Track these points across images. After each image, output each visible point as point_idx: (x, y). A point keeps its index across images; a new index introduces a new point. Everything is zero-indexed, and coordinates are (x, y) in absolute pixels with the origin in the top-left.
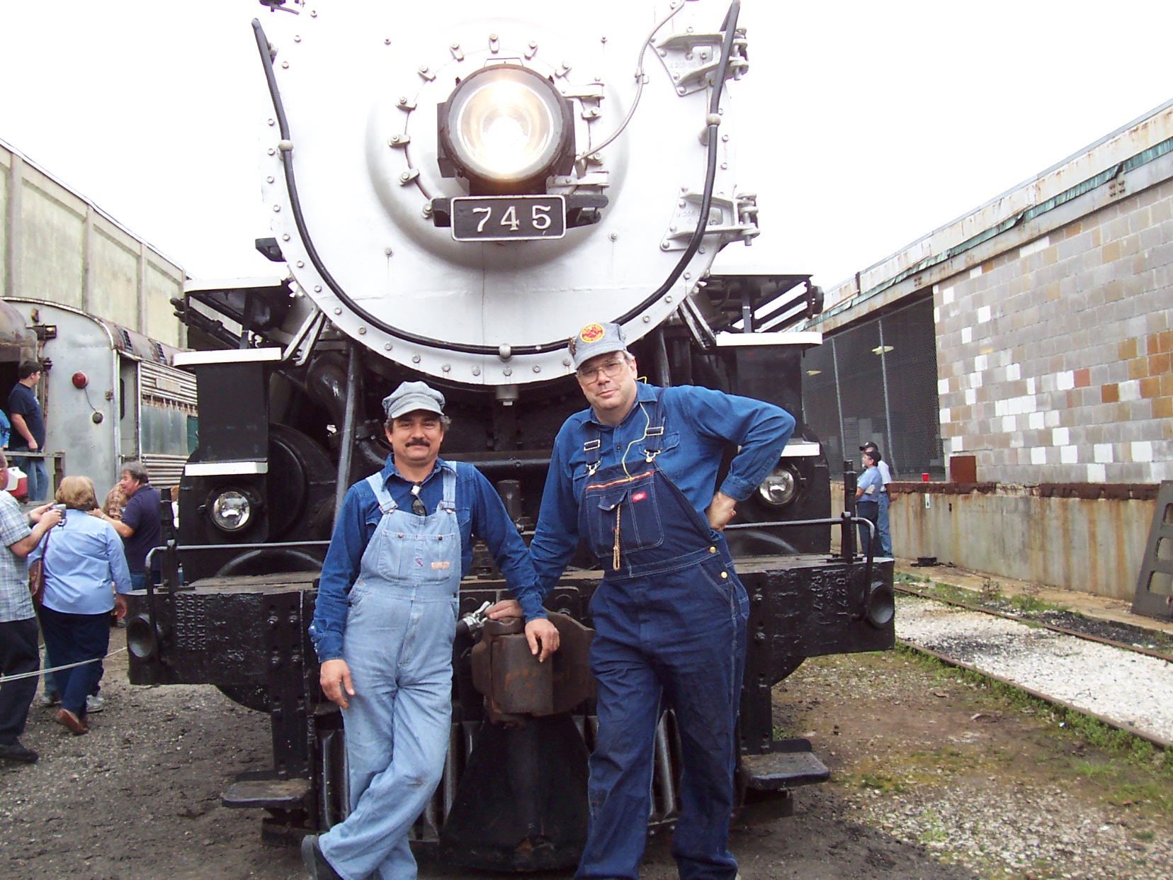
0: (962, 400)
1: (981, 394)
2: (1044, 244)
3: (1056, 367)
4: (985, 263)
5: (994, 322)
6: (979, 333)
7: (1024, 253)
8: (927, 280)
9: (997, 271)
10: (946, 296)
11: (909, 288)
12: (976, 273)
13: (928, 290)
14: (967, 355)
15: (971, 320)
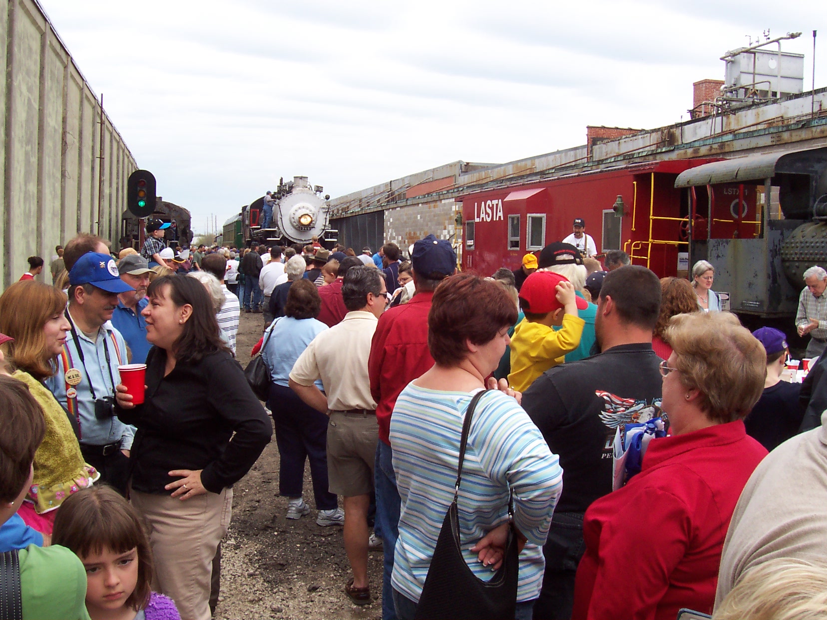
0: (387, 239)
1: (390, 238)
2: (399, 209)
3: (399, 235)
4: (392, 209)
5: (392, 222)
6: (391, 223)
7: (397, 209)
8: (384, 208)
9: (394, 211)
10: (386, 213)
11: (380, 209)
12: (391, 210)
13: (384, 210)
14: (389, 228)
15: (389, 221)
